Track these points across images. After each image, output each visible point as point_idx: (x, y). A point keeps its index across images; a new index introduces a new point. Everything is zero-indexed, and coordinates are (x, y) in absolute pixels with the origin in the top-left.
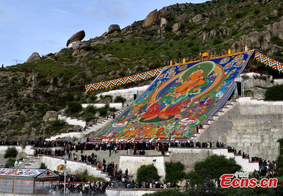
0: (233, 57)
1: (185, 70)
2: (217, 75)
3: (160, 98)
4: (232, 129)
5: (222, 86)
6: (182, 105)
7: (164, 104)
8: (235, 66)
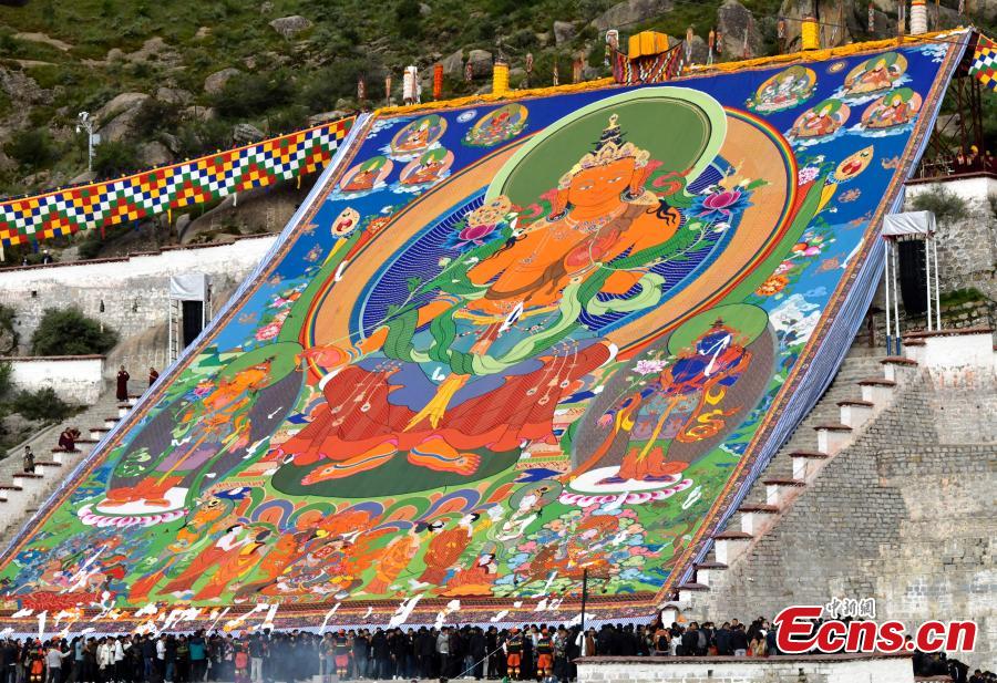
0: (837, 68)
1: (514, 139)
2: (750, 186)
3: (380, 329)
4: (902, 533)
5: (800, 258)
6: (554, 382)
7: (421, 372)
8: (857, 128)
